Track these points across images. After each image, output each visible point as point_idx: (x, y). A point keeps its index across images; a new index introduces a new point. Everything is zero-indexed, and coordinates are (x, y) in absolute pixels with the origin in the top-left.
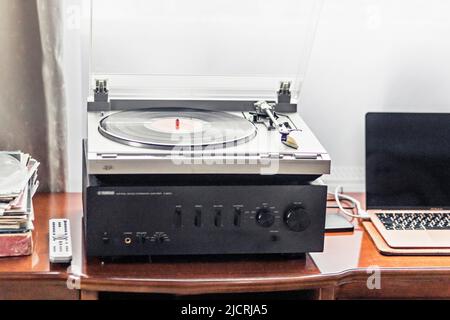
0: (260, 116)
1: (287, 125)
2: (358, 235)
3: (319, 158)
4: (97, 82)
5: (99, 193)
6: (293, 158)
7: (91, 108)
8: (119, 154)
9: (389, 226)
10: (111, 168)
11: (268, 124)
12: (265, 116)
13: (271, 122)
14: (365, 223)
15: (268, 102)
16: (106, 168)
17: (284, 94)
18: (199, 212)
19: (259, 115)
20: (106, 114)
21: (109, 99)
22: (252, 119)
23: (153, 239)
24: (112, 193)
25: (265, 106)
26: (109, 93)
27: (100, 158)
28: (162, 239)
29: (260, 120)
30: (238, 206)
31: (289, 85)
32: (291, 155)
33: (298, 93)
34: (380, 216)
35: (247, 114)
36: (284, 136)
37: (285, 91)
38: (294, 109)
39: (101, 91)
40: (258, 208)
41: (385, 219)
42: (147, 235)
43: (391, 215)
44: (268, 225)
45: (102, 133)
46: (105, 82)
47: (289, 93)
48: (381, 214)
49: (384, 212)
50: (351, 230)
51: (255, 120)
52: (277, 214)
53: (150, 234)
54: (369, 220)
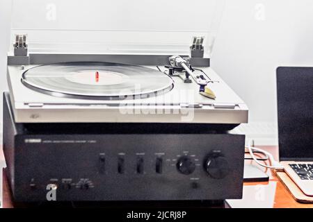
0: (176, 70)
1: (202, 77)
2: (273, 184)
3: (236, 108)
4: (17, 37)
5: (27, 141)
6: (212, 108)
7: (11, 61)
8: (45, 104)
9: (303, 176)
10: (38, 117)
11: (184, 76)
12: (181, 69)
13: (187, 75)
14: (279, 174)
15: (182, 57)
16: (33, 117)
17: (197, 48)
18: (121, 160)
19: (174, 69)
20: (26, 68)
21: (28, 53)
22: (168, 72)
23: (78, 185)
24: (39, 141)
25: (179, 60)
26: (28, 48)
27: (27, 107)
28: (87, 186)
29: (176, 73)
30: (160, 154)
31: (202, 40)
32: (210, 105)
33: (211, 48)
34: (294, 167)
35: (163, 68)
36: (202, 86)
37: (198, 46)
38: (207, 63)
39: (20, 45)
40: (179, 156)
41: (298, 170)
42: (72, 182)
43: (304, 166)
44: (190, 172)
45: (26, 84)
46: (25, 38)
47: (202, 48)
48: (294, 165)
49: (297, 163)
50: (266, 180)
51: (171, 73)
52: (197, 162)
53: (75, 181)
54: (283, 171)
